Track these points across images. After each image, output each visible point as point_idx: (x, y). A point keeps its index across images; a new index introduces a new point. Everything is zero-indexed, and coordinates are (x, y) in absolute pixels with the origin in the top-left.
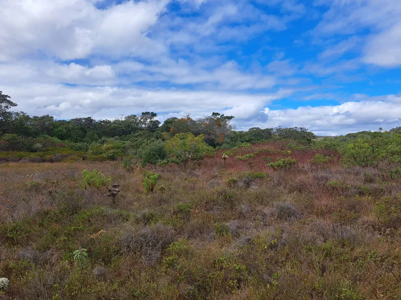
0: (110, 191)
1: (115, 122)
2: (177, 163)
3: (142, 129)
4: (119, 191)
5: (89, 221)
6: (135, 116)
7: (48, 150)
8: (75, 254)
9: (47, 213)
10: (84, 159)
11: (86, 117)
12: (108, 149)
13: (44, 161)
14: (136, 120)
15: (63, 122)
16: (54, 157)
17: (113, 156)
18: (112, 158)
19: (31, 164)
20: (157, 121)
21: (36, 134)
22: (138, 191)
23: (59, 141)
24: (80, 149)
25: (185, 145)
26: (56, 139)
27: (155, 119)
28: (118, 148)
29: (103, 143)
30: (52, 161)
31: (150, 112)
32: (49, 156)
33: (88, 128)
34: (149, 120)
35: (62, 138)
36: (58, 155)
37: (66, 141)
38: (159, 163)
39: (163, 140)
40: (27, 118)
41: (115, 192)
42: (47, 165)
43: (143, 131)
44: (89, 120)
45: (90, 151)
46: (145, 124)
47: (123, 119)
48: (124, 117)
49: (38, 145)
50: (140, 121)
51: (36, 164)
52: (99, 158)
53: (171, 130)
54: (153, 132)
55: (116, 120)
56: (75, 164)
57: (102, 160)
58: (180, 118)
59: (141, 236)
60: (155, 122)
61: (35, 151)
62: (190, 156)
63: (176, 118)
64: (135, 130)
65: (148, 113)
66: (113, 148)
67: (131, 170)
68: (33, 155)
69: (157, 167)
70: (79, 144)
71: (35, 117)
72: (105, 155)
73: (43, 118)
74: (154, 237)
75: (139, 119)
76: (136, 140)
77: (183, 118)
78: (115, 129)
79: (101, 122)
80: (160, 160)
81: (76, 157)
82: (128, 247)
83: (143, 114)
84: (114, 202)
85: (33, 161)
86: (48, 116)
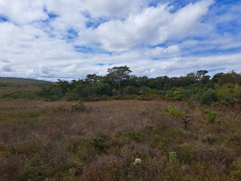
0: (184, 119)
1: (180, 78)
2: (227, 105)
3: (197, 82)
4: (190, 120)
5: (173, 136)
6: (193, 73)
7: (145, 94)
8: (170, 154)
9: (151, 128)
10: (164, 100)
11: (164, 76)
12: (177, 94)
13: (144, 100)
14: (193, 76)
15: (152, 79)
16: (148, 98)
17: (180, 98)
18: (180, 100)
19: (138, 101)
20: (208, 76)
21: (140, 86)
22: (200, 122)
23: (150, 89)
24: (161, 94)
25: (232, 92)
26: (149, 88)
27: (207, 74)
28: (183, 93)
29: (173, 90)
30: (147, 100)
31: (203, 70)
32: (146, 97)
33: (165, 82)
34: (202, 76)
35: (152, 88)
36: (151, 97)
37: (154, 89)
38: (212, 104)
39: (213, 89)
40: (136, 78)
41: (187, 121)
42: (145, 102)
43: (198, 83)
44: (166, 77)
45: (167, 95)
46: (200, 78)
47: (185, 76)
48: (186, 74)
49: (141, 91)
50: (196, 77)
51: (141, 101)
52: (172, 99)
53: (219, 81)
54: (205, 83)
55: (181, 77)
56: (160, 102)
57: (174, 100)
58: (225, 73)
59: (210, 152)
60: (207, 76)
61: (140, 94)
62: (237, 100)
63: (222, 73)
64: (193, 82)
65: (201, 71)
66: (180, 93)
67: (193, 108)
68: (139, 97)
69: (211, 107)
70: (160, 91)
71: (139, 77)
72: (175, 98)
73: (143, 77)
74: (220, 154)
75: (196, 75)
76: (194, 89)
77: (229, 73)
78: (180, 82)
79: (172, 78)
80: (213, 102)
81: (160, 98)
82: (202, 157)
83: (198, 72)
84: (186, 127)
85: (139, 99)
86: (145, 76)
